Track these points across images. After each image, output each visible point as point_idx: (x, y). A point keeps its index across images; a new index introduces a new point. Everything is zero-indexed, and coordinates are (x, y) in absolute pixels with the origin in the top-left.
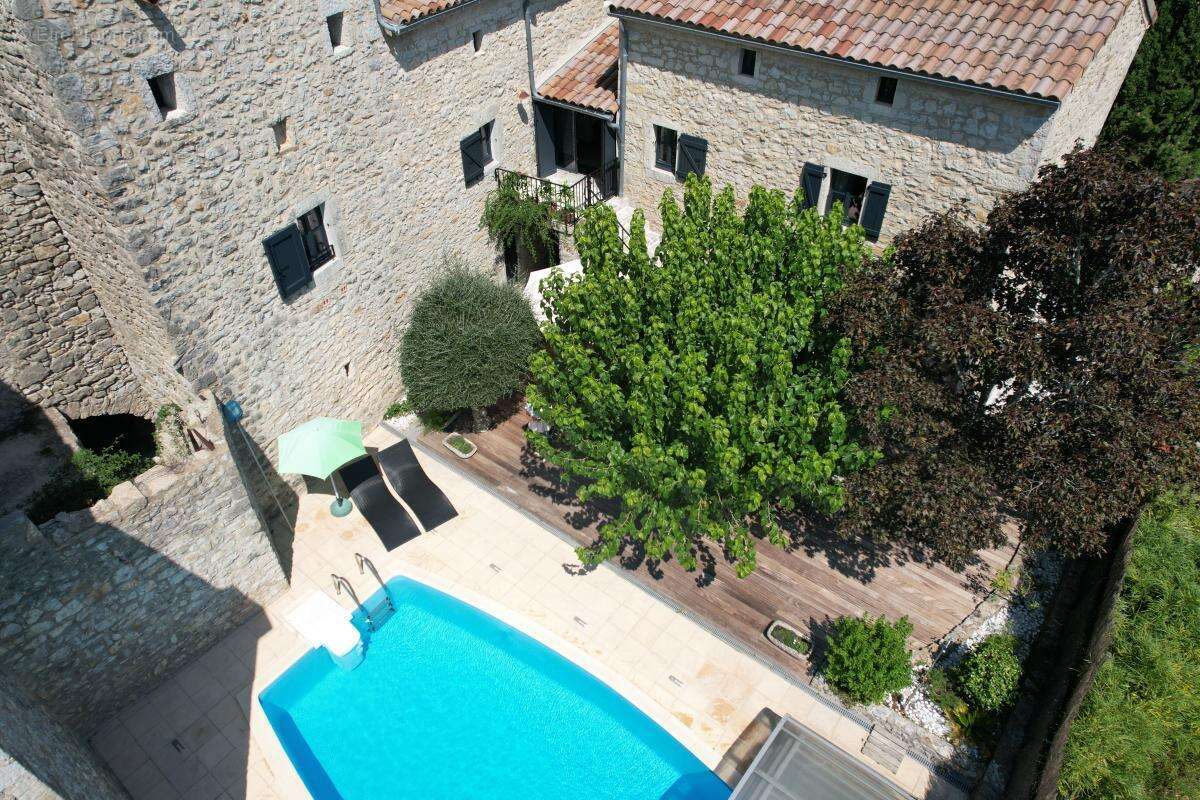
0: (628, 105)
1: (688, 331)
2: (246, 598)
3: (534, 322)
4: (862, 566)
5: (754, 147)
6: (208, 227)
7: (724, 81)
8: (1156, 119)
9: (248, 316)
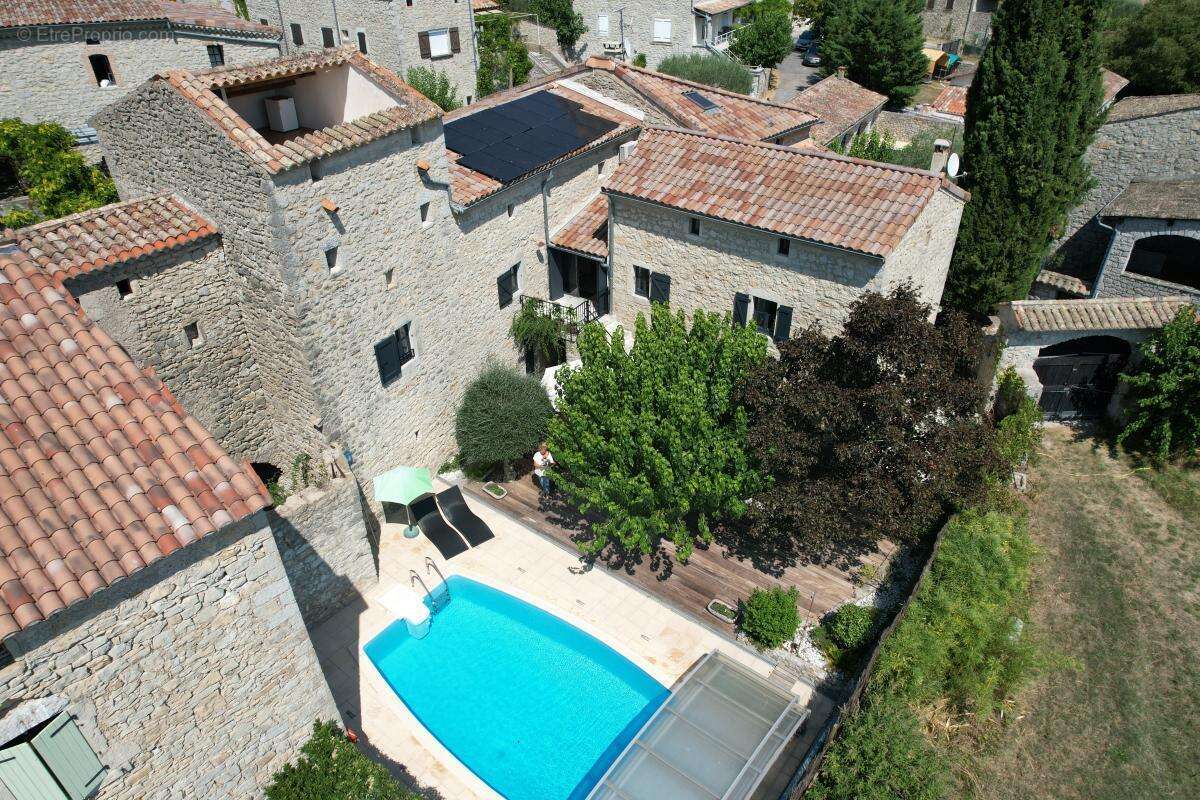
0: (616, 251)
1: (647, 400)
2: (351, 585)
3: (549, 402)
4: (777, 567)
5: (702, 282)
6: (345, 337)
7: (679, 237)
8: (983, 261)
9: (362, 395)
